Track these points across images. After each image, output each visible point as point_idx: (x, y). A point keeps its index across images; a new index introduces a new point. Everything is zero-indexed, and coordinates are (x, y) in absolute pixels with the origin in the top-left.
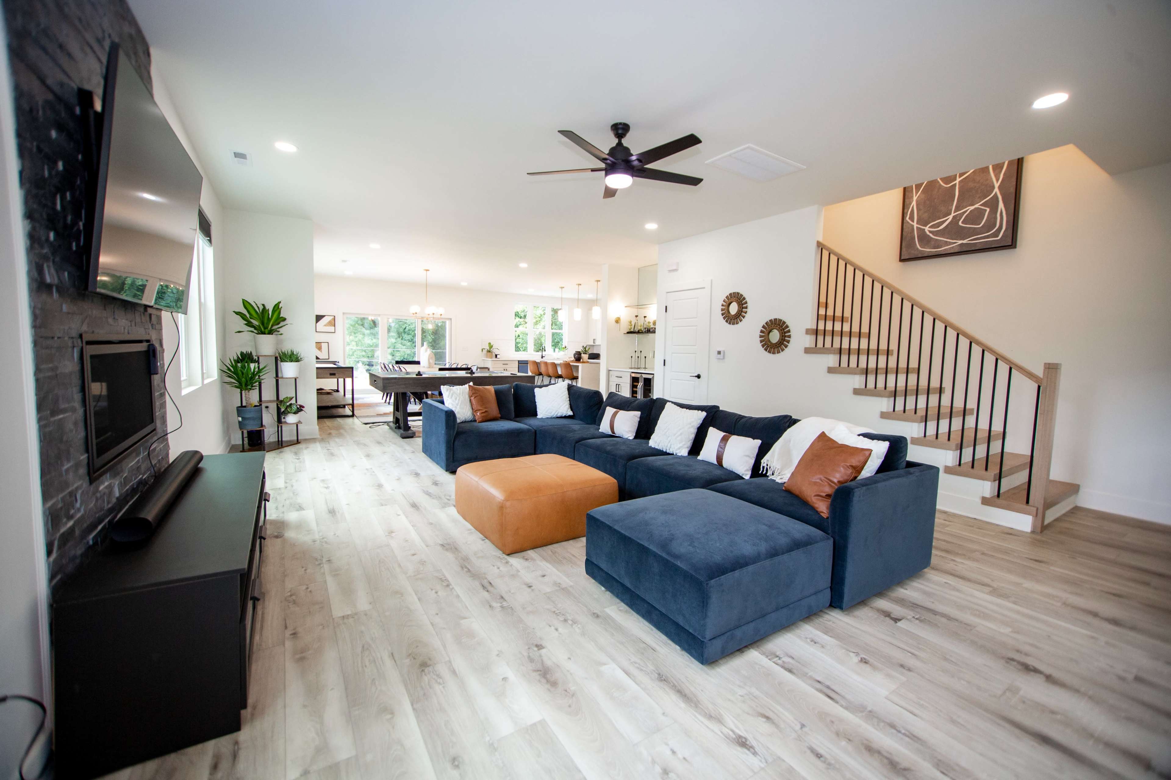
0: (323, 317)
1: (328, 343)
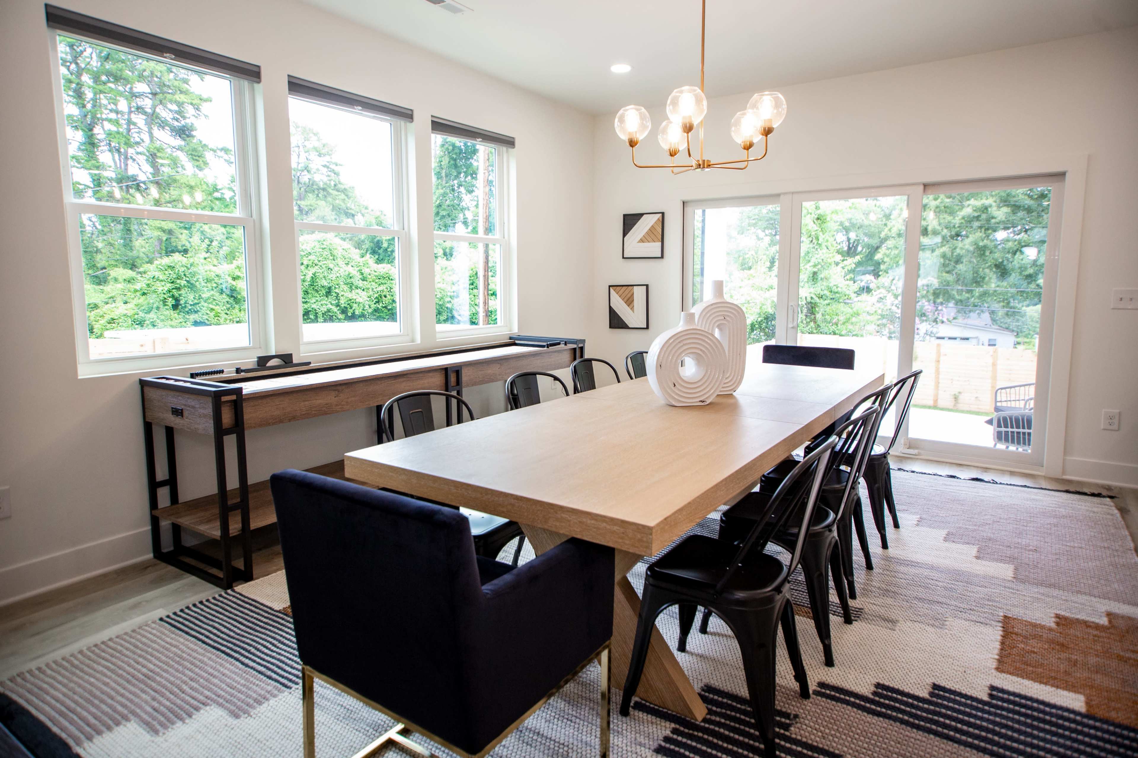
0: (638, 216)
1: (647, 286)
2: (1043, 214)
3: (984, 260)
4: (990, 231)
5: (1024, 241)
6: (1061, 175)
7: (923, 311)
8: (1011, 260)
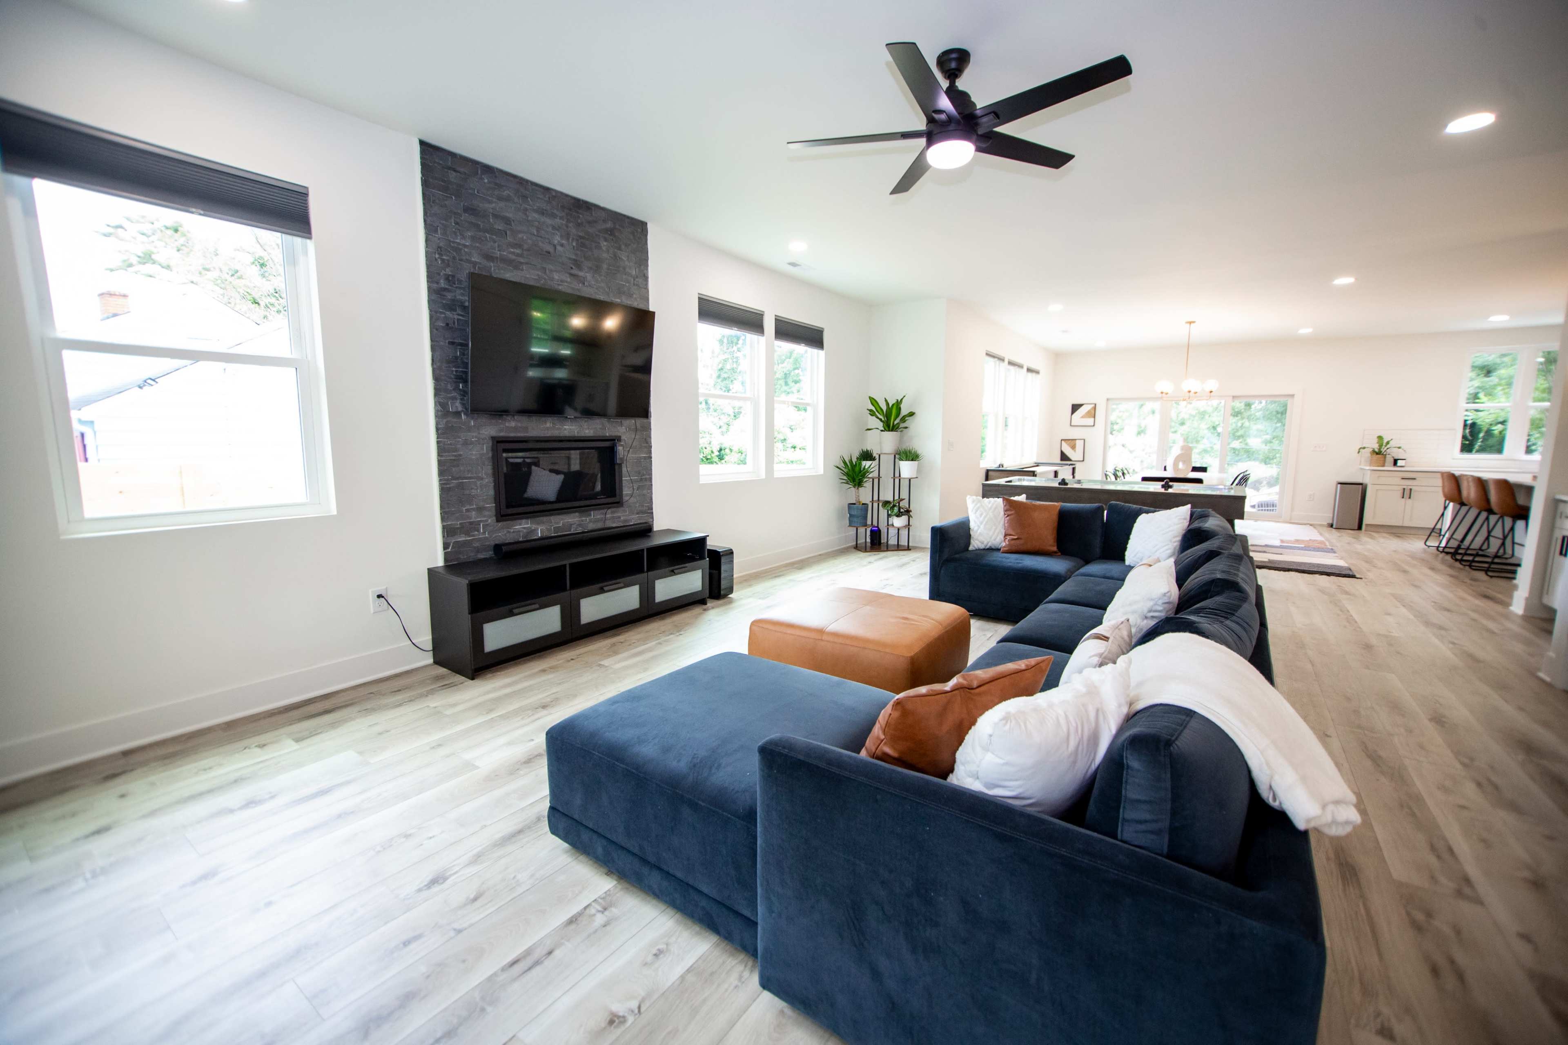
0: (1080, 406)
1: (1084, 440)
6: (1293, 396)
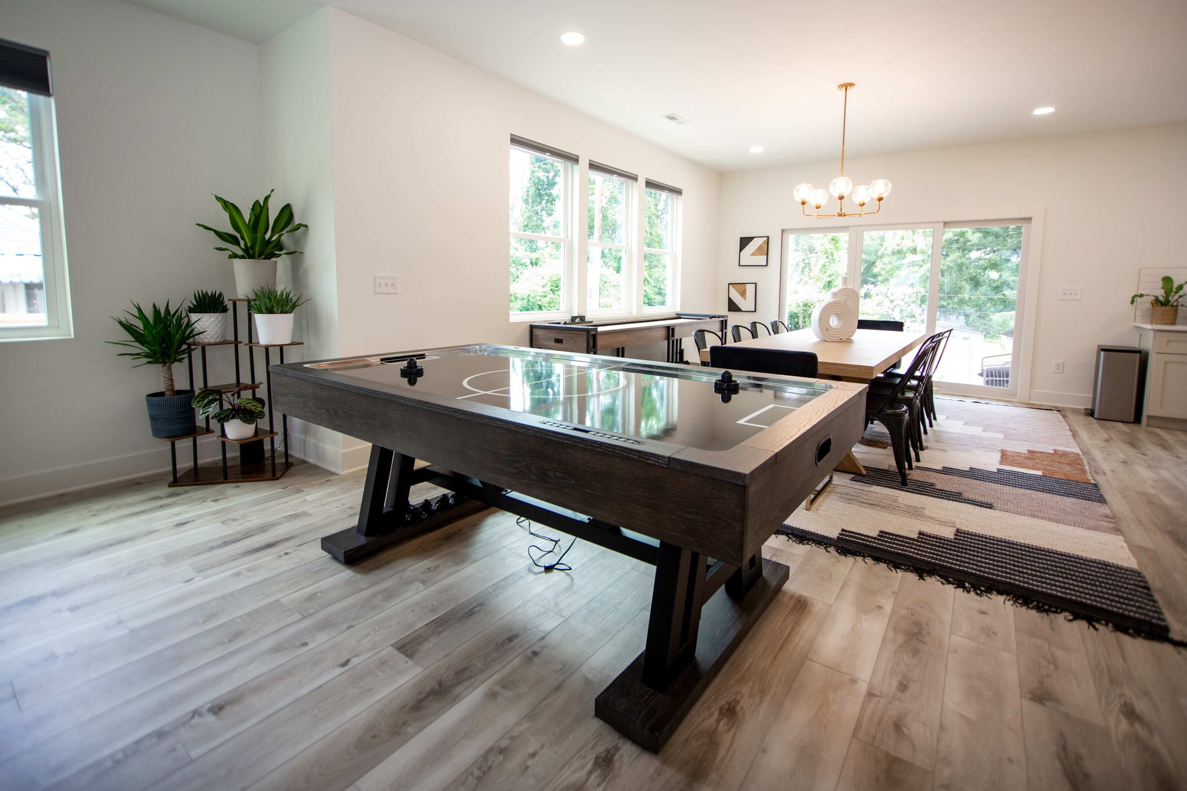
0: (751, 239)
1: (756, 284)
2: (1008, 239)
3: (961, 274)
4: (966, 252)
5: (993, 260)
6: (1029, 220)
7: (913, 314)
8: (983, 274)
